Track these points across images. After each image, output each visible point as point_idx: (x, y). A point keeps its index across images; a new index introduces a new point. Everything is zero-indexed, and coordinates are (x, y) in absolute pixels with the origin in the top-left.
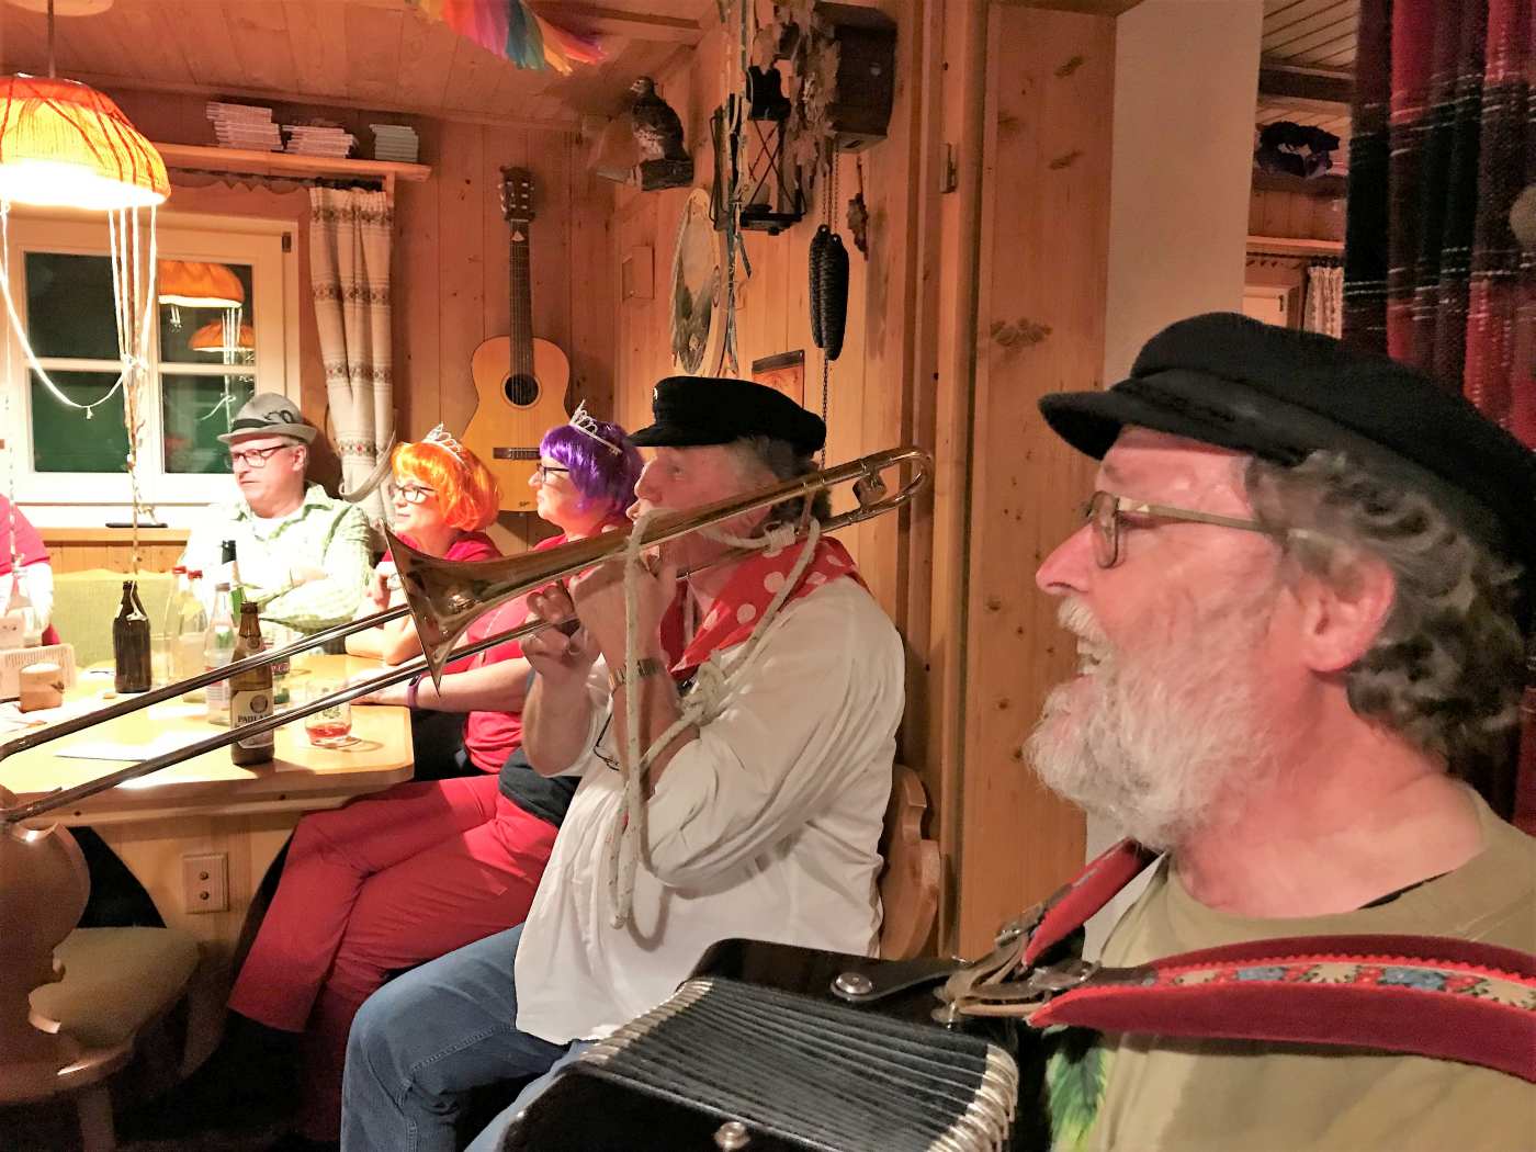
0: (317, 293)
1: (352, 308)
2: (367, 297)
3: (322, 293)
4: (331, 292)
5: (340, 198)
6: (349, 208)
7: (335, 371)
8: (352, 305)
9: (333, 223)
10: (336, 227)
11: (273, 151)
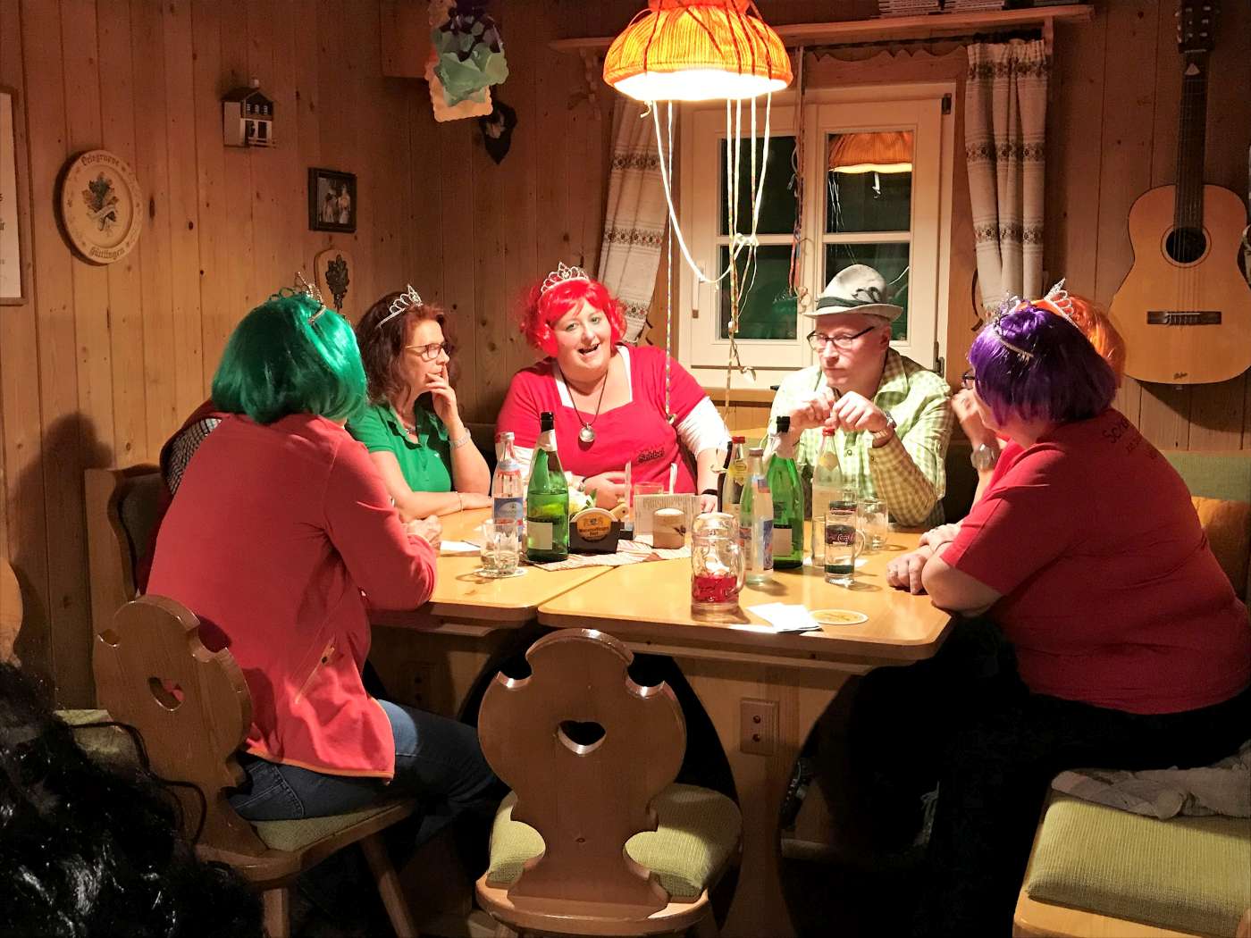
0: (970, 154)
1: (1005, 167)
2: (1020, 154)
3: (974, 153)
4: (983, 152)
5: (998, 52)
6: (1005, 61)
7: (984, 234)
8: (1006, 163)
9: (990, 80)
10: (992, 82)
11: (931, 14)
